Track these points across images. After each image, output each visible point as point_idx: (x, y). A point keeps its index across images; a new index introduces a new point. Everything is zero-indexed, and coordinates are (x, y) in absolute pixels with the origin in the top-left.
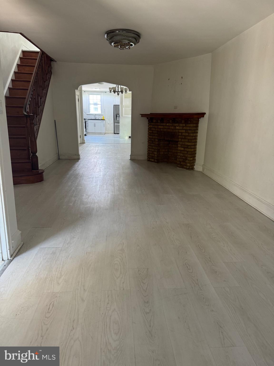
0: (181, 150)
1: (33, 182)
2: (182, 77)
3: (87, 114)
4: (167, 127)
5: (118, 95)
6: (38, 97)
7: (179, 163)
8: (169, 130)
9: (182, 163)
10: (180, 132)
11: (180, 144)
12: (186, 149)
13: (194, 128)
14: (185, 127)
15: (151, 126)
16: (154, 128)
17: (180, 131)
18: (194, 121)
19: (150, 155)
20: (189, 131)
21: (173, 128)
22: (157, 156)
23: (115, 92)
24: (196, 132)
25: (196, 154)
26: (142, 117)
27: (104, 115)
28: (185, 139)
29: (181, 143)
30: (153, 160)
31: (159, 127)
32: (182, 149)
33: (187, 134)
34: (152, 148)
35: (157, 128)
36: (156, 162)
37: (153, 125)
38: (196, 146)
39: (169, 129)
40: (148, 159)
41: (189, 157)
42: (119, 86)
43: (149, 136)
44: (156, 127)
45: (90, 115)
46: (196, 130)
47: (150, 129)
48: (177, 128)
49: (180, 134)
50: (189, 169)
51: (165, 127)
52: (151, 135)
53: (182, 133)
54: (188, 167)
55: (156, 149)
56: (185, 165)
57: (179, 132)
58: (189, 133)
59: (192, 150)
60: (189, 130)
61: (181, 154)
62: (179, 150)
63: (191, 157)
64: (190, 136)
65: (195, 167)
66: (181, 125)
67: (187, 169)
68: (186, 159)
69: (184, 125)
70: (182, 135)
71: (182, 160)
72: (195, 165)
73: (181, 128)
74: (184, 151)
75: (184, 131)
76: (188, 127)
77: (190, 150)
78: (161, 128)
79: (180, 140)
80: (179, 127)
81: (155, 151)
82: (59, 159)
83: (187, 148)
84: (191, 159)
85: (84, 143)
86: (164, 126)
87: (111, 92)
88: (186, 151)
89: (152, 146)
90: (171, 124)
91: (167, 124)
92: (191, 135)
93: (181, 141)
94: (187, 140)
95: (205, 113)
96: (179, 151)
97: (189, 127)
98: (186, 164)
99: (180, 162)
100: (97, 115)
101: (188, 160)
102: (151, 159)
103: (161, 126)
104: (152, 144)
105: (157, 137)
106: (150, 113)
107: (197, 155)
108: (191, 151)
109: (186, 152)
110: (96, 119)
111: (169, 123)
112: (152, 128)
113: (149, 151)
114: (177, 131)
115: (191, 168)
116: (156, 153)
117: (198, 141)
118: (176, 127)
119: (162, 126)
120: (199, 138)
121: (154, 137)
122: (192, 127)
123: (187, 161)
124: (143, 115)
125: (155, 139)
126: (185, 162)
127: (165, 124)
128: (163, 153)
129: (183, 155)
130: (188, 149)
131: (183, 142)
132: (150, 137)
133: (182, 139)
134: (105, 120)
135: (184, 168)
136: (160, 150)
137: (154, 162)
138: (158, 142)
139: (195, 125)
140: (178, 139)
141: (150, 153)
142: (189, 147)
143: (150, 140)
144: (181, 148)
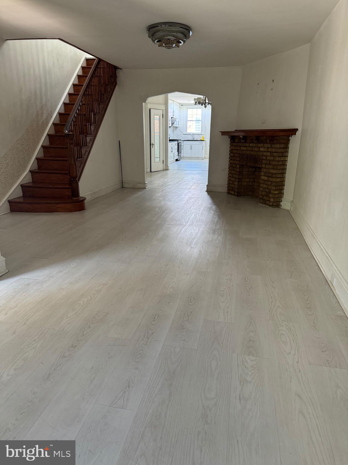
0: (264, 180)
1: (70, 211)
2: (273, 80)
3: (184, 134)
4: (250, 149)
5: (205, 108)
6: (90, 112)
7: (261, 197)
8: (252, 153)
9: (265, 198)
10: (265, 156)
11: (264, 172)
12: (270, 178)
13: (282, 150)
14: (270, 148)
15: (233, 147)
16: (236, 150)
17: (265, 154)
18: (281, 140)
19: (230, 186)
20: (274, 154)
21: (256, 149)
22: (238, 187)
23: (199, 103)
24: (284, 155)
25: (284, 185)
26: (222, 135)
27: (205, 134)
28: (270, 164)
29: (265, 170)
30: (233, 193)
31: (242, 148)
32: (266, 178)
33: (272, 158)
34: (233, 177)
35: (239, 150)
36: (235, 195)
37: (235, 146)
38: (284, 175)
39: (252, 151)
40: (228, 192)
41: (273, 190)
42: (204, 97)
43: (230, 161)
44: (238, 148)
45: (186, 134)
46: (284, 152)
47: (231, 151)
48: (262, 149)
49: (264, 158)
50: (272, 206)
51: (248, 148)
52: (232, 160)
53: (266, 156)
54: (271, 204)
55: (236, 178)
56: (268, 201)
57: (263, 155)
58: (274, 157)
59: (278, 180)
60: (275, 152)
61: (265, 186)
62: (262, 180)
63: (276, 190)
64: (276, 161)
65: (281, 203)
66: (266, 145)
67: (270, 205)
68: (270, 193)
69: (269, 146)
70: (266, 160)
71: (265, 193)
72: (282, 201)
73: (266, 150)
74: (268, 181)
75: (269, 154)
76: (273, 148)
77: (275, 180)
78: (243, 150)
79: (264, 166)
80: (263, 149)
81: (235, 181)
82: (123, 187)
83: (272, 177)
84: (276, 192)
85: (168, 170)
86: (246, 147)
87: (197, 104)
88: (270, 181)
89: (233, 174)
90: (254, 145)
91: (251, 145)
92: (277, 159)
93: (265, 168)
94: (271, 166)
95: (297, 130)
96: (262, 182)
97: (275, 148)
98: (269, 199)
99: (263, 196)
100: (196, 134)
101: (273, 194)
102: (231, 192)
103: (243, 146)
104: (233, 172)
105: (239, 162)
106: (235, 130)
107: (286, 188)
108: (276, 182)
109: (270, 183)
110: (194, 139)
111: (252, 143)
112: (234, 149)
113: (229, 180)
114: (261, 154)
115: (277, 204)
116: (236, 183)
117: (288, 167)
118: (260, 148)
119: (245, 147)
120: (289, 164)
121: (236, 162)
122: (278, 148)
123: (271, 195)
124: (223, 133)
125: (236, 164)
126: (268, 196)
127: (247, 145)
128: (246, 184)
129: (266, 187)
130: (273, 179)
131: (267, 169)
132: (232, 162)
133: (266, 164)
134: (204, 141)
135: (267, 204)
136: (243, 179)
137: (234, 195)
138: (240, 168)
139: (282, 146)
140: (262, 165)
141: (230, 183)
142: (274, 176)
143: (231, 166)
144: (264, 177)
